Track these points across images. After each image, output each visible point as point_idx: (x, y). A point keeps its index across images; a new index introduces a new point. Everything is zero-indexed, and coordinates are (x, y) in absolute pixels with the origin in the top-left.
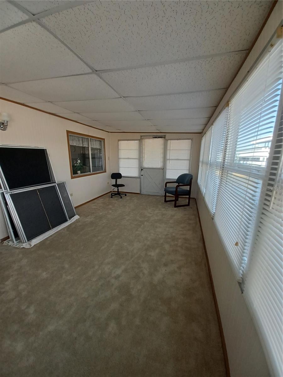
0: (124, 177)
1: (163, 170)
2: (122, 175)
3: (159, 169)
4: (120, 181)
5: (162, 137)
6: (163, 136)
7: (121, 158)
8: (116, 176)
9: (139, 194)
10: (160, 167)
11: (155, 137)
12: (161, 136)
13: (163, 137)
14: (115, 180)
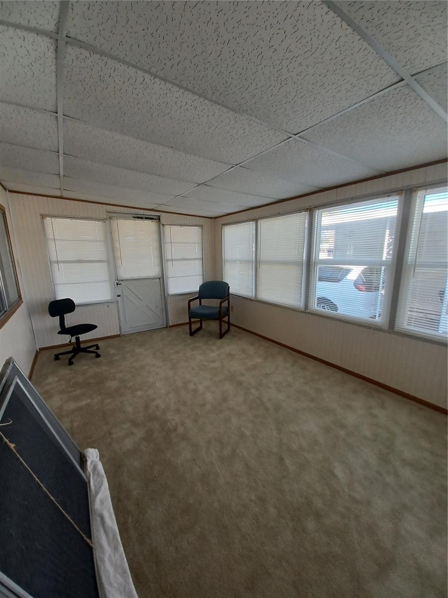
0: (80, 305)
1: (162, 280)
2: (76, 302)
3: (154, 278)
4: (71, 320)
5: (153, 219)
6: (155, 217)
7: (57, 262)
8: (61, 308)
9: (118, 336)
10: (154, 275)
11: (138, 218)
12: (152, 217)
13: (155, 219)
14: (58, 317)
